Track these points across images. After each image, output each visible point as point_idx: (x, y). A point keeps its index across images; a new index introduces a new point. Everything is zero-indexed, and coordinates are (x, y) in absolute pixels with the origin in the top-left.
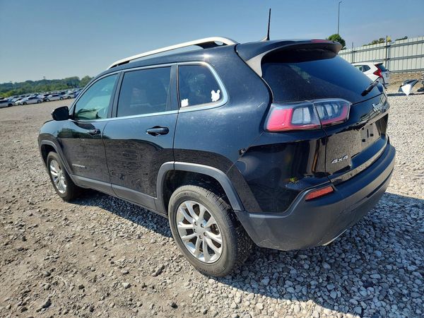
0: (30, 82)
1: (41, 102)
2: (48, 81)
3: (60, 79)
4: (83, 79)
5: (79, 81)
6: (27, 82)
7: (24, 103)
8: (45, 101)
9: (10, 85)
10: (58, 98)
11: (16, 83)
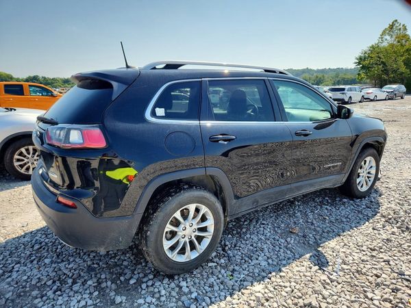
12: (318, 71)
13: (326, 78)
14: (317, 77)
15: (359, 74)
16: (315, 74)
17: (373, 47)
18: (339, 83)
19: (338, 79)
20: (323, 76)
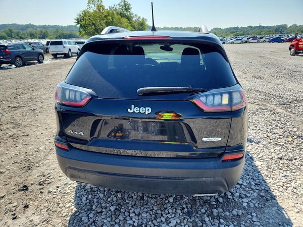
0: (250, 27)
1: (243, 43)
2: (263, 27)
3: (272, 26)
4: (290, 27)
5: (286, 28)
6: (249, 27)
7: (232, 43)
8: (246, 42)
9: (237, 28)
10: (256, 41)
11: (241, 27)
12: (40, 27)
13: (49, 33)
14: (42, 32)
15: (80, 32)
16: (38, 30)
17: (84, 11)
18: (60, 37)
19: (59, 34)
20: (46, 31)
